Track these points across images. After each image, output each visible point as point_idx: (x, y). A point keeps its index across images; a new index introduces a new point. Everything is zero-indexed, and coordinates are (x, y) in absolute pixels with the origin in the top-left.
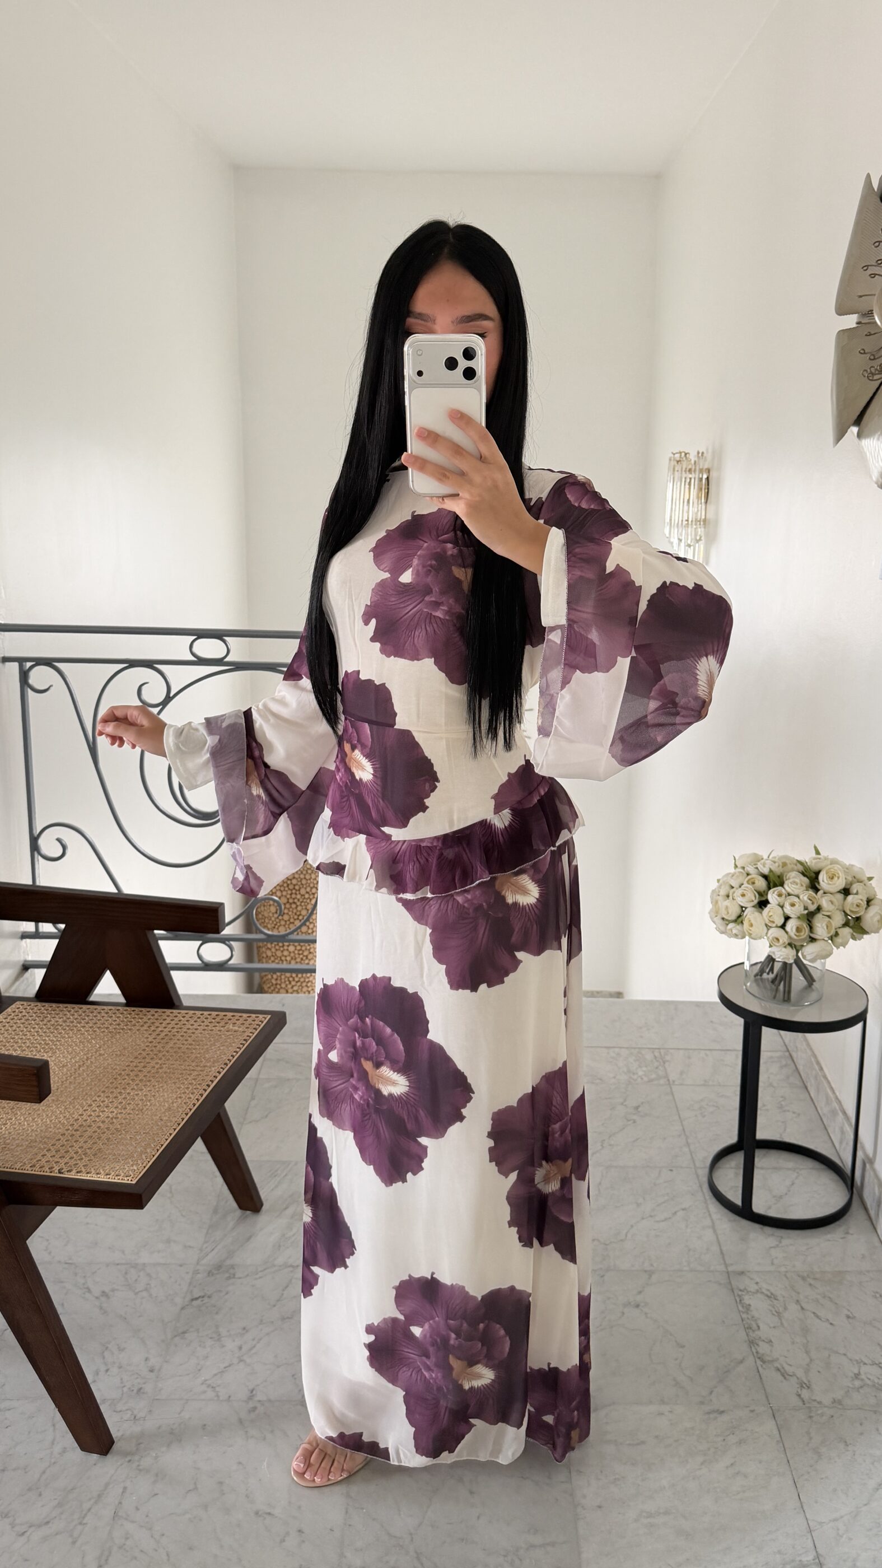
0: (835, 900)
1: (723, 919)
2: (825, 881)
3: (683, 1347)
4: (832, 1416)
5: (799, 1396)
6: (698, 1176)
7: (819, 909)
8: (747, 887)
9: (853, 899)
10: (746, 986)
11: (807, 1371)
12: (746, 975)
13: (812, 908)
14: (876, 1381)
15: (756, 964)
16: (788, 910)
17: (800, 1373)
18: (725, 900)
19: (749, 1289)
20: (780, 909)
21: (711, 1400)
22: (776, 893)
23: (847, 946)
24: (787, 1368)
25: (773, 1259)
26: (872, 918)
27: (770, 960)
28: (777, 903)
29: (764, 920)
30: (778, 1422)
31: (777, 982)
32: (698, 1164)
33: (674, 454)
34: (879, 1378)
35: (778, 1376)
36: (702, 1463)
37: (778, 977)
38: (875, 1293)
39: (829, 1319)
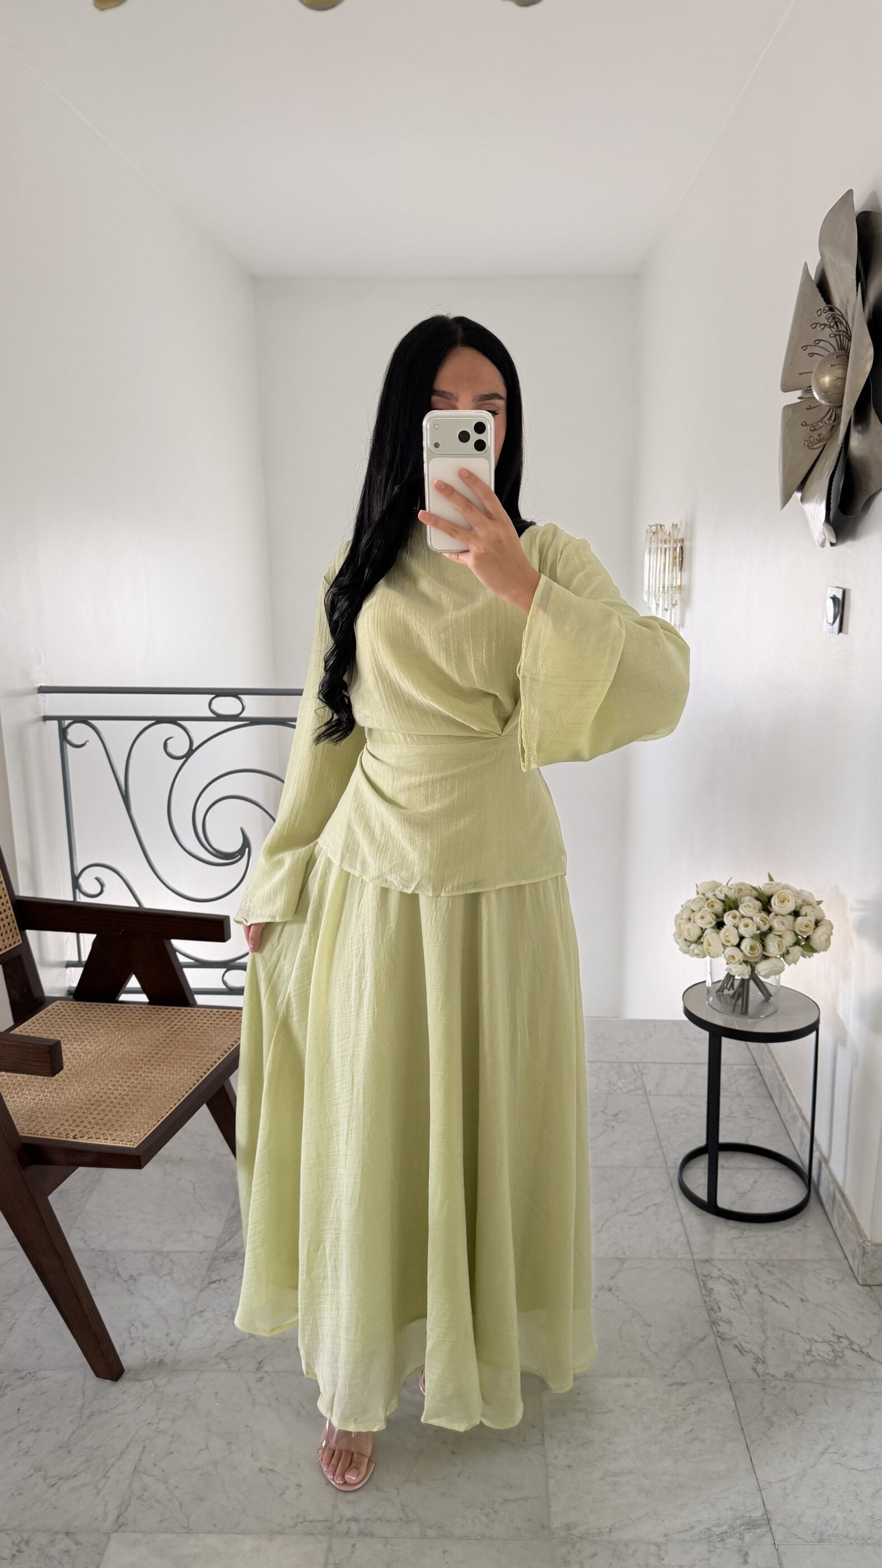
0: (785, 921)
1: (686, 940)
2: (777, 904)
3: (650, 1326)
4: (784, 1388)
5: (754, 1370)
6: (669, 1175)
7: (771, 929)
8: (705, 911)
9: (802, 919)
10: (708, 1000)
11: (762, 1348)
12: (708, 991)
13: (765, 928)
14: (826, 1356)
15: (717, 982)
16: (743, 931)
17: (756, 1350)
18: (687, 924)
19: (712, 1275)
20: (735, 929)
21: (674, 1373)
23: (797, 963)
24: (744, 1344)
25: (735, 1250)
26: (820, 937)
27: (730, 977)
28: (732, 924)
29: (721, 940)
30: (734, 1394)
31: (736, 997)
32: (670, 1164)
33: (651, 527)
34: (828, 1355)
35: (737, 1353)
36: (663, 1430)
37: (737, 993)
38: (827, 1279)
39: (784, 1301)
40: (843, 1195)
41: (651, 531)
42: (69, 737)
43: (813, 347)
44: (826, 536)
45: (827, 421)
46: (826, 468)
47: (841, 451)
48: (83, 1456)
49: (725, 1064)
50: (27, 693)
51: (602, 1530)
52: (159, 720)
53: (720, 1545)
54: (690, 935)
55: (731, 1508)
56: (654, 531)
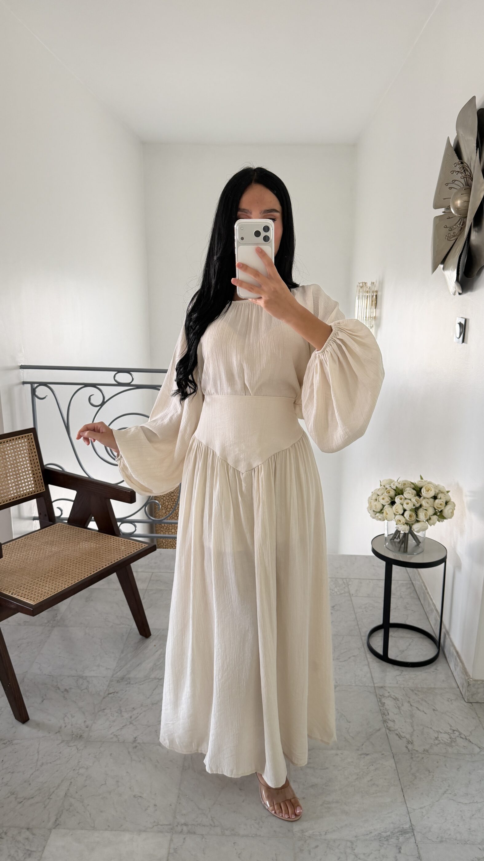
0: (429, 502)
1: (374, 511)
2: (425, 492)
3: (350, 722)
4: (423, 758)
5: (407, 747)
6: (362, 640)
7: (421, 506)
8: (385, 495)
9: (438, 501)
10: (385, 544)
11: (412, 735)
12: (386, 539)
13: (418, 505)
14: (446, 741)
15: (391, 535)
16: (405, 506)
17: (408, 736)
18: (375, 502)
19: (385, 695)
20: (401, 506)
21: (362, 749)
23: (435, 525)
24: (402, 734)
25: (397, 682)
26: (448, 511)
27: (398, 532)
28: (400, 503)
29: (393, 511)
30: (396, 760)
31: (401, 543)
32: (363, 634)
33: (359, 283)
34: (448, 740)
35: (398, 738)
36: (356, 779)
37: (402, 540)
38: (448, 699)
39: (424, 711)
40: (457, 653)
41: (360, 286)
42: (37, 394)
43: (451, 184)
44: (456, 289)
45: (458, 225)
46: (457, 252)
47: (465, 242)
48: (37, 787)
49: (394, 580)
50: (14, 368)
51: (321, 833)
52: (86, 385)
53: (386, 843)
54: (376, 508)
55: (392, 823)
56: (361, 286)
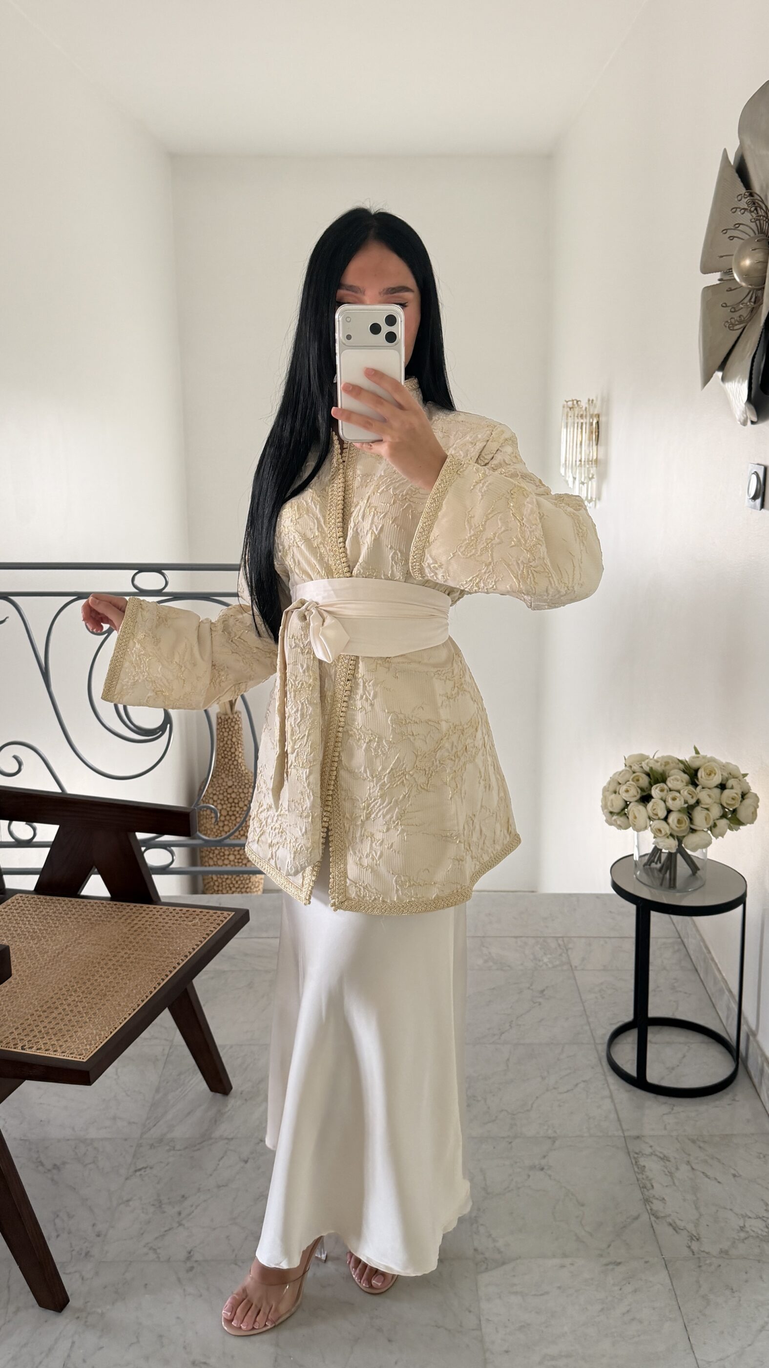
0: (712, 794)
1: (610, 812)
2: (703, 776)
3: (584, 1205)
4: (720, 1266)
5: (689, 1247)
6: (597, 1051)
7: (698, 802)
8: (632, 784)
9: (729, 793)
10: (636, 875)
11: (696, 1225)
12: (636, 865)
13: (692, 801)
14: (760, 1232)
15: (645, 855)
16: (670, 803)
17: (690, 1227)
18: (612, 796)
19: (644, 1152)
20: (663, 803)
21: (609, 1253)
22: (658, 788)
23: (725, 836)
24: (678, 1222)
25: (665, 1125)
26: (746, 810)
27: (657, 851)
28: (660, 797)
29: (648, 814)
30: (670, 1272)
31: (663, 871)
32: (598, 1039)
33: (567, 402)
34: (763, 1231)
35: (670, 1230)
36: (600, 1311)
37: (665, 866)
38: (759, 1154)
39: (717, 1178)
44: (748, 414)
45: (748, 303)
52: (80, 596)
56: (571, 406)
